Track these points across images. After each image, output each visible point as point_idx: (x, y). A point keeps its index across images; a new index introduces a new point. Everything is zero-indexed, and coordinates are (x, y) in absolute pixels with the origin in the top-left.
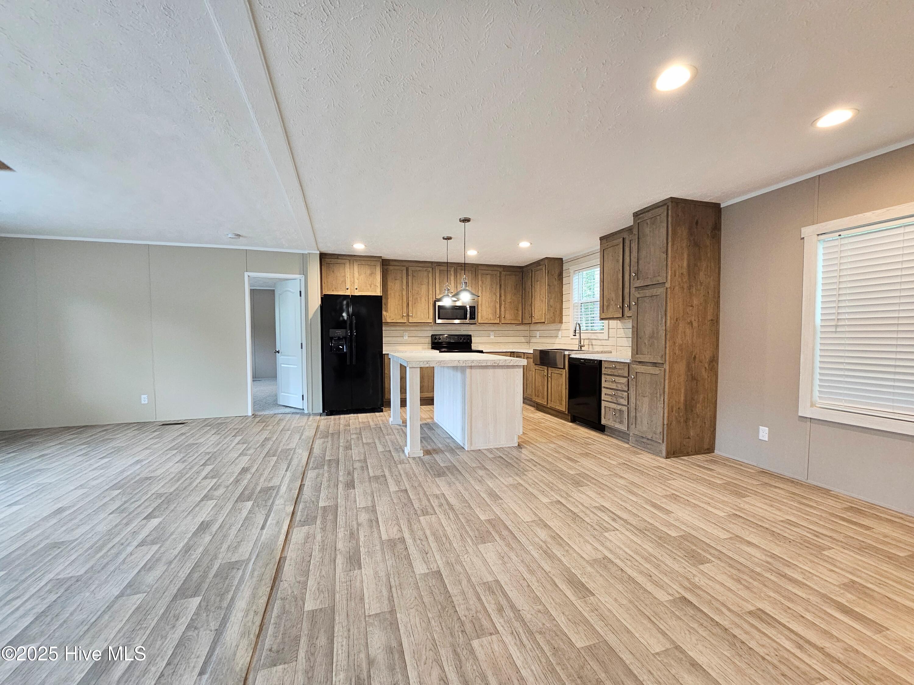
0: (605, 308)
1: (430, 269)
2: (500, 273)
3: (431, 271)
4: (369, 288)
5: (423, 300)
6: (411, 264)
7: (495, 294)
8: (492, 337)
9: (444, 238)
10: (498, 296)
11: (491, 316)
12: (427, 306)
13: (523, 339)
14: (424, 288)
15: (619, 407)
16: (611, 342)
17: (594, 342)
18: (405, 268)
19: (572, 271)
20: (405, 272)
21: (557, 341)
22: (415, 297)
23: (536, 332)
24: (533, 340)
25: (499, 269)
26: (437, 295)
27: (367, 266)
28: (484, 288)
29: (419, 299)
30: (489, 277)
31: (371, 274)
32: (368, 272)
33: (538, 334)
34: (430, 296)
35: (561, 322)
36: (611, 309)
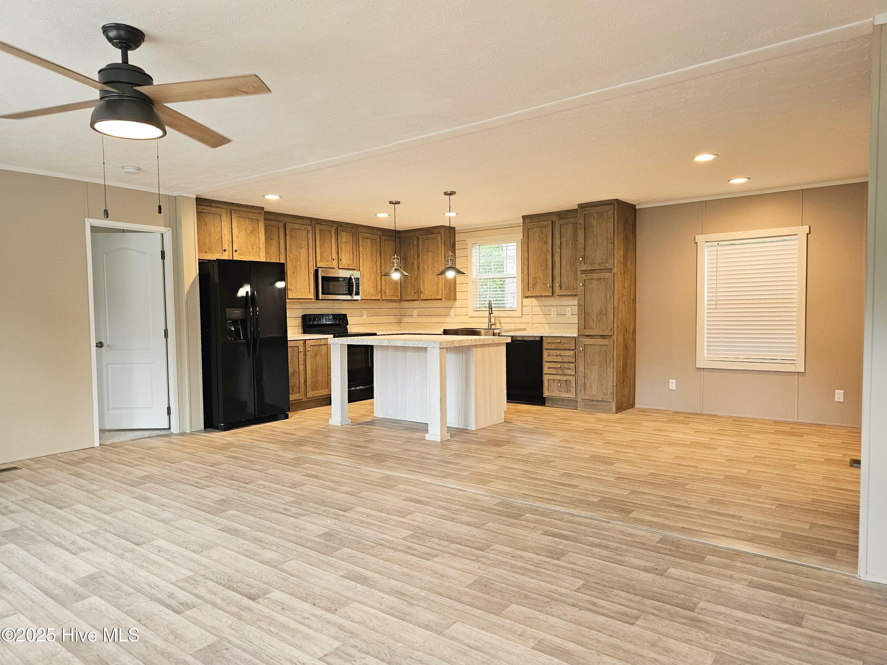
0: (531, 286)
1: (309, 228)
2: (380, 238)
3: (311, 230)
4: (251, 250)
5: (303, 268)
6: (288, 219)
7: (376, 263)
8: (365, 317)
9: (391, 203)
10: (379, 266)
11: (372, 291)
12: (307, 277)
13: (393, 319)
14: (304, 251)
15: (565, 378)
16: (525, 319)
17: (502, 320)
18: (281, 224)
19: (470, 244)
20: (282, 230)
21: (448, 319)
22: (294, 264)
23: (412, 310)
24: (406, 320)
25: (378, 232)
26: (318, 263)
27: (247, 220)
28: (365, 256)
29: (298, 266)
30: (369, 240)
31: (252, 232)
32: (249, 228)
33: (415, 312)
34: (311, 264)
35: (455, 299)
36: (538, 288)
